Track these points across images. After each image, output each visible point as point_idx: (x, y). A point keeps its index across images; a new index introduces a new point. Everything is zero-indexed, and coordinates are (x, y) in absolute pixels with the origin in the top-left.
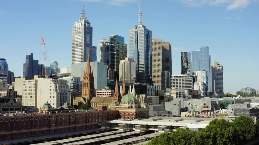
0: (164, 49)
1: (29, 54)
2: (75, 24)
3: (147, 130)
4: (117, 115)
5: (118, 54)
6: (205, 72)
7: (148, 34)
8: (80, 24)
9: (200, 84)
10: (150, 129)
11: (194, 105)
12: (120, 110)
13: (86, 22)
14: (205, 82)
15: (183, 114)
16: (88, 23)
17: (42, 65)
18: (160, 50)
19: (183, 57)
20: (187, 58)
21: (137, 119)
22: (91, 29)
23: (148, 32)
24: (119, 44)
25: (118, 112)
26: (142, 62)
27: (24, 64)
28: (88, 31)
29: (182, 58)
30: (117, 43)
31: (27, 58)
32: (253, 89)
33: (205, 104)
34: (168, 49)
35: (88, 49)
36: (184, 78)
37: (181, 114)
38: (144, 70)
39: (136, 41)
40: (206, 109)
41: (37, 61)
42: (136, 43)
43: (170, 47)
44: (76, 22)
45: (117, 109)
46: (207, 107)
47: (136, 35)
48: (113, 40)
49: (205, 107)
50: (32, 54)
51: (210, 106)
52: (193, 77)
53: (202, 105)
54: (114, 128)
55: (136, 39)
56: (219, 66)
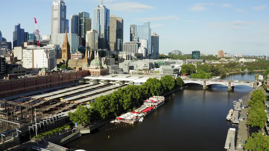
0: (118, 22)
1: (17, 25)
2: (53, 4)
3: (108, 83)
4: (88, 74)
5: (85, 26)
6: (146, 40)
7: (107, 12)
8: (57, 3)
9: (143, 48)
10: (110, 83)
11: (138, 65)
12: (90, 70)
13: (61, 2)
14: (146, 47)
16: (63, 2)
17: (27, 33)
18: (115, 23)
19: (132, 28)
20: (134, 29)
21: (101, 76)
22: (65, 7)
23: (107, 11)
24: (85, 19)
25: (89, 71)
26: (103, 32)
27: (13, 32)
28: (63, 9)
30: (84, 18)
31: (16, 28)
32: (180, 52)
33: (145, 65)
34: (121, 22)
35: (63, 22)
36: (132, 44)
37: (129, 71)
38: (104, 37)
39: (99, 17)
40: (146, 68)
41: (24, 30)
42: (99, 19)
43: (123, 21)
44: (54, 2)
45: (88, 69)
46: (147, 67)
47: (99, 12)
48: (81, 15)
50: (19, 24)
52: (138, 43)
53: (143, 65)
54: (87, 82)
55: (99, 16)
56: (156, 35)
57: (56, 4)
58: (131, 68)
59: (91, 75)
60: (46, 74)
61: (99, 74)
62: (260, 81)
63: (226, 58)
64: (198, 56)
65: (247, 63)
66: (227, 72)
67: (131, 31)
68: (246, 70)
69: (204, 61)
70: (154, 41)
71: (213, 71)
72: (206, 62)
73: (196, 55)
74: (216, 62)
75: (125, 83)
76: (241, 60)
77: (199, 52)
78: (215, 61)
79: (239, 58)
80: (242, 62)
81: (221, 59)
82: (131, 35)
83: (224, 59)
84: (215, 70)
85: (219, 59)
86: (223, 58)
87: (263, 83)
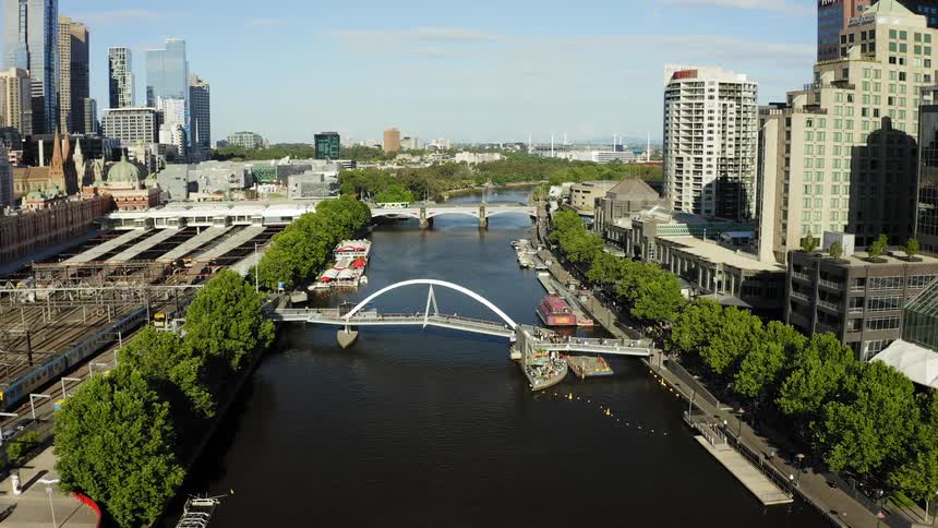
0: (74, 40)
3: (184, 226)
4: (112, 205)
6: (183, 101)
7: (51, 6)
9: (174, 129)
11: (211, 177)
12: (115, 195)
14: (183, 124)
15: (193, 196)
18: (67, 44)
19: (114, 61)
20: (123, 63)
21: (153, 209)
25: (112, 197)
26: (38, 75)
29: (110, 63)
32: (256, 137)
33: (233, 176)
34: (83, 40)
36: (136, 115)
37: (188, 196)
38: (43, 92)
39: (23, 24)
40: (235, 185)
42: (23, 30)
43: (87, 34)
45: (108, 192)
46: (237, 181)
47: (23, 8)
49: (232, 182)
51: (242, 179)
52: (153, 112)
53: (227, 177)
54: (117, 228)
55: (23, 19)
56: (200, 85)
58: (193, 187)
59: (117, 209)
60: (46, 206)
61: (146, 203)
62: (553, 199)
63: (414, 153)
64: (334, 149)
65: (483, 167)
66: (444, 190)
67: (111, 71)
68: (488, 184)
69: (353, 165)
70: (198, 102)
71: (412, 188)
72: (358, 165)
73: (326, 145)
74: (390, 166)
75: (234, 223)
76: (459, 158)
77: (336, 137)
78: (383, 164)
79: (452, 152)
80: (463, 163)
81: (398, 158)
82: (113, 84)
83: (407, 156)
84: (418, 185)
85: (392, 156)
86: (403, 153)
87: (559, 203)
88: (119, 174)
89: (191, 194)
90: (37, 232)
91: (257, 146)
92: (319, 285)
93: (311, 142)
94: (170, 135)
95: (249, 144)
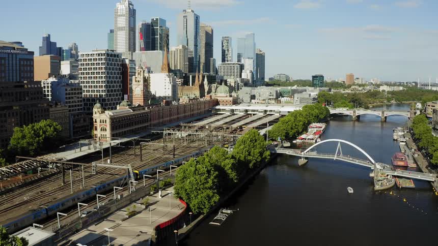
0: (207, 33)
1: (45, 36)
2: (117, 6)
4: (217, 103)
5: (161, 39)
6: (252, 60)
7: (197, 19)
8: (124, 6)
9: (248, 72)
10: (248, 113)
11: (261, 93)
12: (219, 99)
13: (130, 4)
14: (252, 70)
15: (253, 101)
16: (131, 4)
17: (60, 48)
18: (204, 35)
19: (224, 42)
20: (228, 43)
21: (234, 106)
22: (134, 11)
23: (197, 18)
24: (162, 28)
25: (217, 100)
26: (191, 48)
27: (40, 47)
28: (132, 13)
29: (222, 44)
30: (160, 27)
31: (44, 40)
32: (287, 76)
33: (270, 93)
34: (211, 33)
35: (132, 32)
36: (233, 66)
37: (251, 101)
38: (193, 55)
39: (185, 27)
41: (55, 43)
42: (185, 29)
43: (212, 31)
44: (119, 4)
45: (216, 98)
46: (273, 95)
47: (185, 20)
48: (155, 22)
49: (270, 96)
50: (49, 35)
51: (275, 95)
52: (240, 64)
53: (268, 94)
54: (218, 113)
55: (185, 25)
56: (261, 53)
57: (122, 8)
58: (253, 97)
59: (219, 105)
61: (231, 103)
62: (418, 109)
63: (360, 86)
64: (321, 83)
65: (393, 93)
66: (371, 103)
67: (223, 46)
68: (393, 102)
69: (330, 90)
70: (260, 60)
71: (354, 102)
72: (332, 90)
73: (317, 80)
74: (347, 91)
75: (268, 113)
76: (381, 88)
77: (322, 77)
78: (344, 90)
79: (378, 86)
80: (384, 91)
81: (352, 87)
82: (223, 52)
83: (357, 87)
84: (356, 100)
85: (349, 87)
86: (355, 85)
87: (421, 111)
88: (221, 90)
89: (252, 100)
90: (185, 112)
91: (287, 80)
92: (298, 141)
93: (311, 79)
94: (246, 75)
95: (283, 79)
